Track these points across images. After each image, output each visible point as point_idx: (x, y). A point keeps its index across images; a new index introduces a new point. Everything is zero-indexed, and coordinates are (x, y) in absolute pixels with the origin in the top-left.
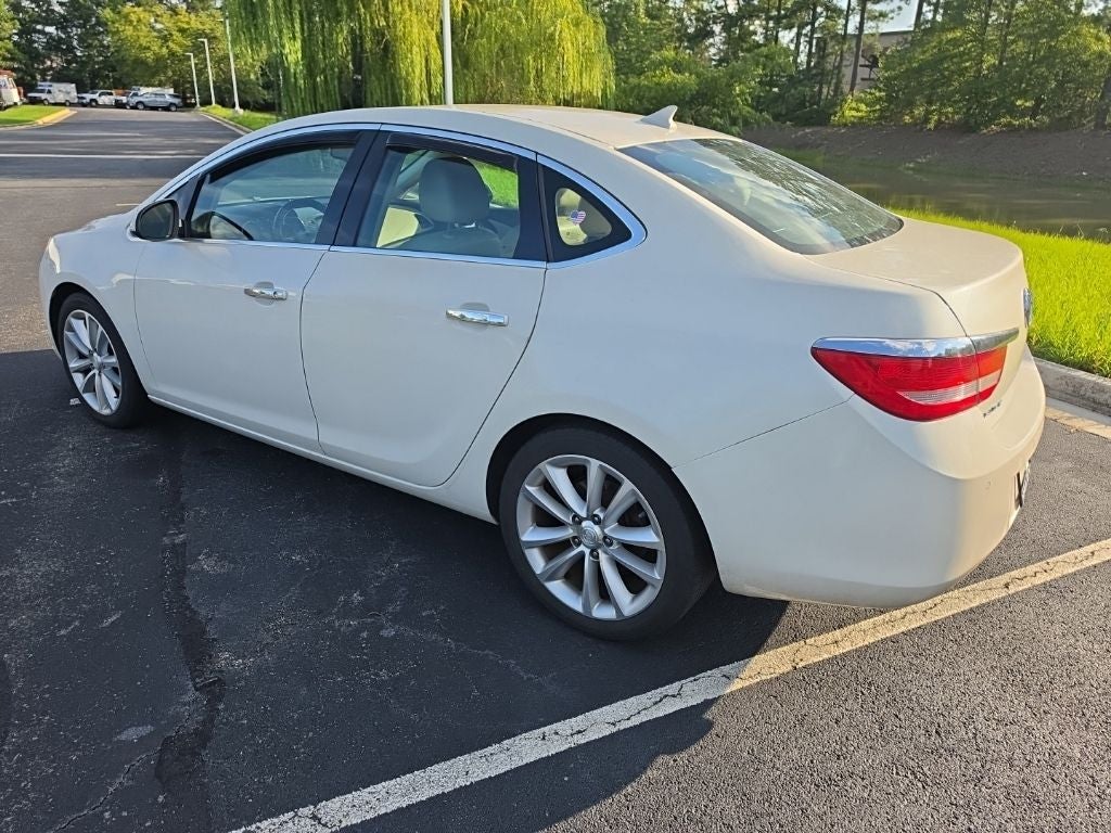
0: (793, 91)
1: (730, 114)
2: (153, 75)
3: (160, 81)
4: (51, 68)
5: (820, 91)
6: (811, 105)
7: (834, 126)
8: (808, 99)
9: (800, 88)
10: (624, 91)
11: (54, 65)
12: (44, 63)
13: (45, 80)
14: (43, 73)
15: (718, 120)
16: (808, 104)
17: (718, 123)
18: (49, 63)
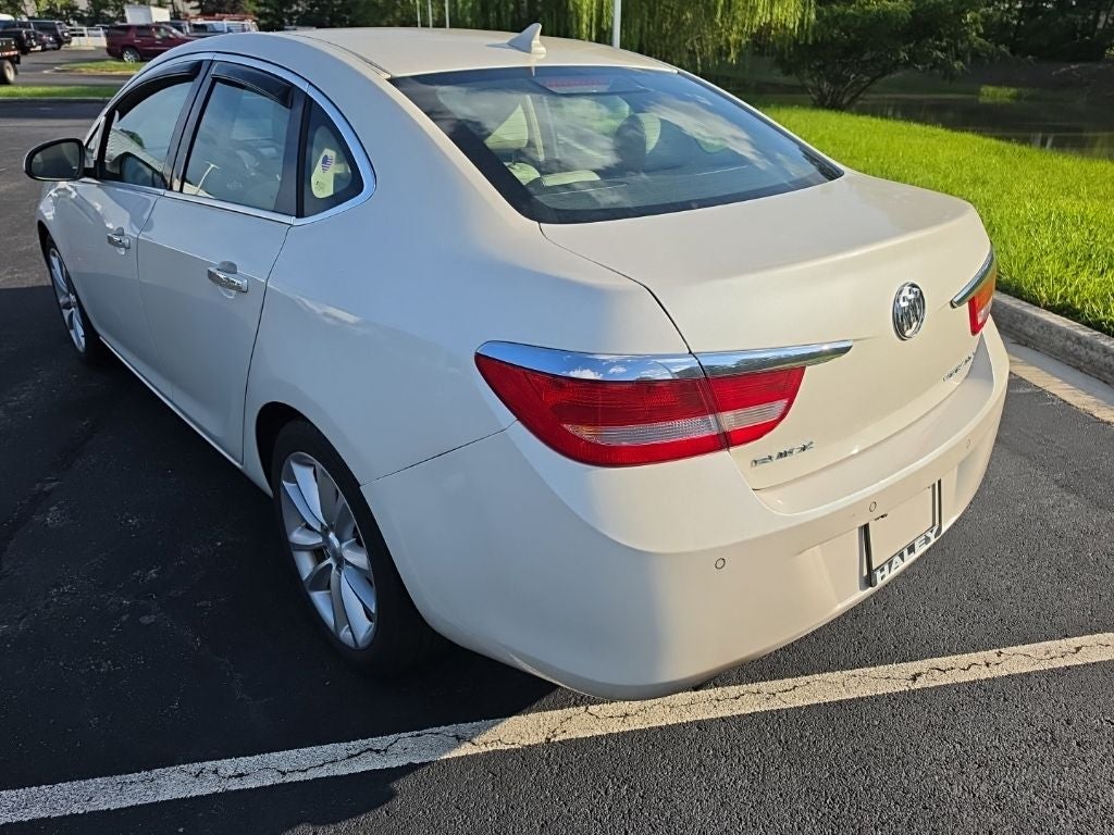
0: (1060, 19)
1: (956, 48)
2: (383, 16)
3: (388, 22)
4: (297, 12)
5: (1097, 20)
6: (1083, 36)
7: (1108, 61)
8: (1079, 28)
9: (1069, 15)
10: (826, 21)
11: (300, 9)
12: (291, 8)
13: (291, 24)
14: (290, 17)
15: (939, 53)
16: (1078, 35)
17: (938, 57)
18: (295, 8)
